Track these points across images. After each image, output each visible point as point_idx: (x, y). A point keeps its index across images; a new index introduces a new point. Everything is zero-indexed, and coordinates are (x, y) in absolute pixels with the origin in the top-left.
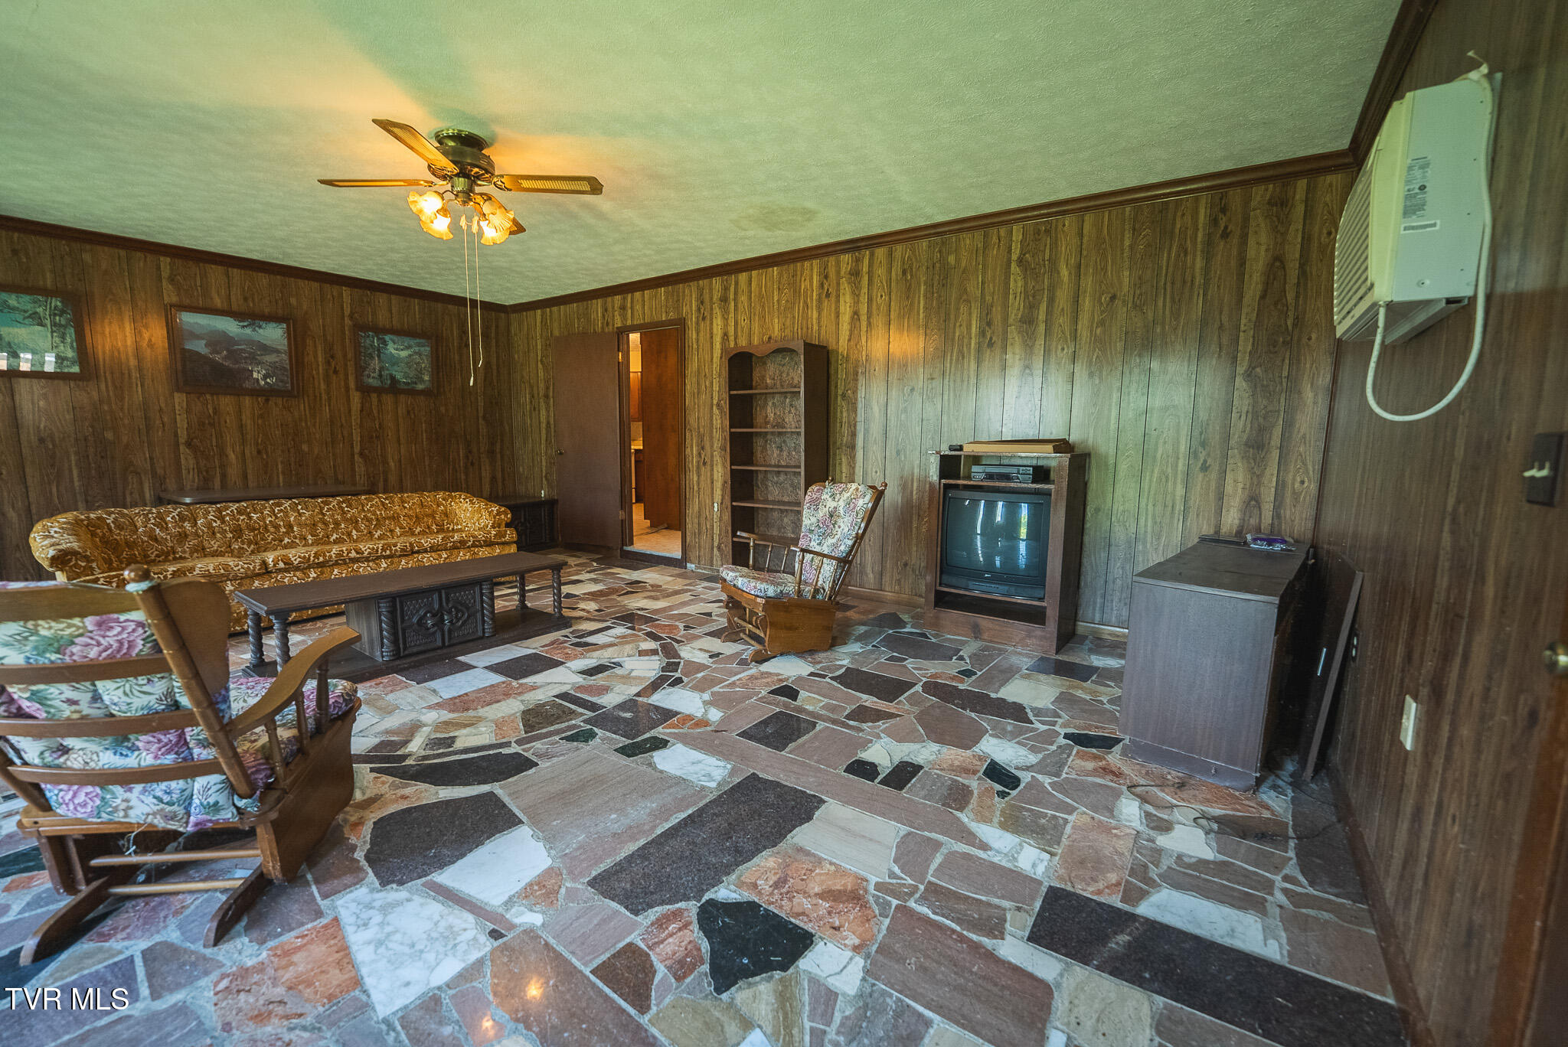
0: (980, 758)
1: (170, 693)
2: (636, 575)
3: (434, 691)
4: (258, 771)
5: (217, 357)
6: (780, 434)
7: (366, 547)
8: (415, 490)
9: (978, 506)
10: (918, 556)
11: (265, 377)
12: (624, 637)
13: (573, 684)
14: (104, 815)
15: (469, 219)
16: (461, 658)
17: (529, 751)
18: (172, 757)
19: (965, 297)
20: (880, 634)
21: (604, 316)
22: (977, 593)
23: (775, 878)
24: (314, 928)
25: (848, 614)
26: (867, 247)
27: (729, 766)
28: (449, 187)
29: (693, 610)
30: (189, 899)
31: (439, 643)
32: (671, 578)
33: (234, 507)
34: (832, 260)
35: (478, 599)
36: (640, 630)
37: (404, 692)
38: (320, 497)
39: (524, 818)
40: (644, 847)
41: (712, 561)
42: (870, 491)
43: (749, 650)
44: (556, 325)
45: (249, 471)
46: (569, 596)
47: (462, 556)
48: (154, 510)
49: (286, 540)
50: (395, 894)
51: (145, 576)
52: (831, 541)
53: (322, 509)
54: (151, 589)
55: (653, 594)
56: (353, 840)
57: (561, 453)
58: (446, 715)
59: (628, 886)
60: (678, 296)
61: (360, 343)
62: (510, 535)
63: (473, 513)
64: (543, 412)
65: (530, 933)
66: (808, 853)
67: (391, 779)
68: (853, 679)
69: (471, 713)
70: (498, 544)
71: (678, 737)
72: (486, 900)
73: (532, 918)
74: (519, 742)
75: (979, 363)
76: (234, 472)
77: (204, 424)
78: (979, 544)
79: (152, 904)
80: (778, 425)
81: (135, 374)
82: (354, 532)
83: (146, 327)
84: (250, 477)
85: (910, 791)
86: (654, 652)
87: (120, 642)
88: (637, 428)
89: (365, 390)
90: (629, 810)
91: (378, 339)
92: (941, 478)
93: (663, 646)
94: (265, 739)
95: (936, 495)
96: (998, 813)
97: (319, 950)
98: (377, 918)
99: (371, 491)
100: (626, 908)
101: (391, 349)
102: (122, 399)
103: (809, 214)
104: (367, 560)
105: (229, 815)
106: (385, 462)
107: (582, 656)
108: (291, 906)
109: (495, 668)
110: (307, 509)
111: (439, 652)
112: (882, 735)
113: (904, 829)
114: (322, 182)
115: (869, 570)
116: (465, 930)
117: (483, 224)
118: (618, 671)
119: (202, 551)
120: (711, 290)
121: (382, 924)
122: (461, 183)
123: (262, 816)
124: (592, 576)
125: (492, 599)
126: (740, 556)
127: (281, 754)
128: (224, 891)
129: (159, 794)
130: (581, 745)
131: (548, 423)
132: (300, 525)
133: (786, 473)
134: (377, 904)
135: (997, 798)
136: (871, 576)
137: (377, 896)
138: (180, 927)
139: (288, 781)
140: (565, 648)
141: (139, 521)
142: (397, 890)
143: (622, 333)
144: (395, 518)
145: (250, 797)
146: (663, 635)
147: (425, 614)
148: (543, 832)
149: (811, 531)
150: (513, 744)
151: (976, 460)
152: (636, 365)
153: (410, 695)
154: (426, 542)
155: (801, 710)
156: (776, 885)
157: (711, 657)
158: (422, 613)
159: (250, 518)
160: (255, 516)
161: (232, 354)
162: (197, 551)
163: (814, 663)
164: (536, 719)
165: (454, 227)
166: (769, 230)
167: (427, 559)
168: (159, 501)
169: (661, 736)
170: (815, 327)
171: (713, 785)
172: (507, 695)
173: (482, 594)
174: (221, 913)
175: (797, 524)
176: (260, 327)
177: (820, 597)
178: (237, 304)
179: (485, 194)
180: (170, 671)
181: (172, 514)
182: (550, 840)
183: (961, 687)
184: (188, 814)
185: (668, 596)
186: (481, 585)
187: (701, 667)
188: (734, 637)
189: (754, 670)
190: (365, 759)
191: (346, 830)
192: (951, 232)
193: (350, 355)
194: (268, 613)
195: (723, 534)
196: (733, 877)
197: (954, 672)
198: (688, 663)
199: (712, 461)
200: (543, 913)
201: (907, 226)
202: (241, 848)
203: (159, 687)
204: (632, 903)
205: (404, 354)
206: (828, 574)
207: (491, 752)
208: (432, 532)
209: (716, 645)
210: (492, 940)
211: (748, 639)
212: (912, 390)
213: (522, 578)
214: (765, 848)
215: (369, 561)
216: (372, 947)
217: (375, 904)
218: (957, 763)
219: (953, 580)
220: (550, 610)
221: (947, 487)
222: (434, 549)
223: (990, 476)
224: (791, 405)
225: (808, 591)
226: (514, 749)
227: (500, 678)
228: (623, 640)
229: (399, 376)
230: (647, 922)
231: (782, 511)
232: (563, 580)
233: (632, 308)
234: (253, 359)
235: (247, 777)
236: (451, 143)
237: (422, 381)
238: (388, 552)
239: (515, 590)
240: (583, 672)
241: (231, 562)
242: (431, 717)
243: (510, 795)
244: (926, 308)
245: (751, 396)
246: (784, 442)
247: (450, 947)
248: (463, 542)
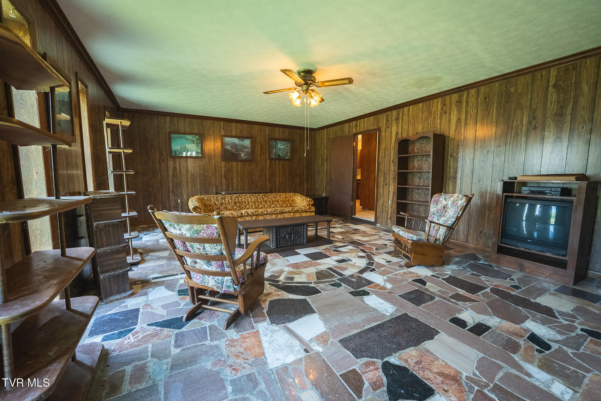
0: (525, 330)
1: (221, 250)
2: (356, 227)
3: (288, 260)
4: (240, 278)
5: (233, 151)
6: (420, 172)
7: (269, 210)
8: (283, 192)
9: (525, 206)
10: (488, 229)
11: (244, 156)
12: (352, 250)
13: (333, 265)
14: (203, 283)
15: (307, 99)
16: (296, 250)
17: (319, 286)
18: (220, 269)
19: (520, 106)
20: (466, 262)
21: (349, 129)
22: (522, 249)
23: (416, 360)
24: (252, 332)
25: (450, 251)
26: (465, 90)
27: (395, 308)
28: (301, 89)
29: (379, 242)
30: (220, 313)
31: (290, 244)
32: (370, 229)
33: (235, 195)
34: (448, 97)
35: (302, 230)
36: (358, 248)
37: (279, 259)
38: (257, 193)
39: (316, 311)
40: (360, 333)
41: (387, 224)
42: (465, 197)
43: (403, 262)
44: (331, 134)
45: (239, 185)
46: (332, 232)
47: (297, 215)
48: (216, 196)
49: (248, 207)
50: (275, 327)
51: (218, 214)
52: (443, 219)
53: (257, 197)
54: (220, 218)
55: (363, 234)
56: (263, 306)
57: (331, 180)
58: (291, 269)
59: (354, 346)
60: (378, 119)
61: (270, 144)
62: (313, 209)
63: (301, 200)
64: (325, 165)
65: (318, 353)
66: (431, 353)
67: (274, 288)
68: (452, 280)
69: (299, 270)
70: (309, 212)
71: (373, 292)
72: (303, 337)
73: (318, 348)
74: (315, 283)
75: (527, 137)
76: (235, 185)
77: (228, 170)
78: (524, 225)
79: (211, 312)
80: (419, 169)
81: (213, 156)
82: (266, 205)
83: (216, 142)
84: (239, 187)
85: (484, 337)
86: (364, 257)
87: (211, 233)
88: (359, 171)
89: (271, 159)
90: (354, 317)
91: (276, 142)
92: (504, 192)
93: (367, 255)
94: (242, 268)
95: (501, 200)
96: (537, 360)
97: (253, 340)
98: (270, 334)
99: (271, 192)
100: (353, 354)
101: (279, 145)
102: (210, 164)
103: (438, 79)
104: (269, 214)
105: (232, 290)
106: (275, 183)
107: (337, 255)
108: (245, 322)
109: (307, 255)
110: (253, 197)
111: (289, 247)
112: (469, 308)
113: (481, 355)
114: (264, 93)
115: (461, 233)
116: (296, 346)
117: (311, 100)
118: (350, 262)
119: (226, 209)
120: (392, 115)
121: (271, 337)
122: (305, 87)
123: (240, 292)
124: (340, 226)
125: (307, 231)
126: (400, 222)
127: (247, 273)
128: (229, 313)
129: (216, 280)
130: (336, 288)
131: (327, 169)
132: (251, 202)
133: (422, 189)
134: (270, 329)
135: (536, 353)
136: (462, 236)
137: (270, 326)
138: (218, 321)
139: (248, 282)
140: (331, 251)
141: (212, 199)
142: (275, 326)
143: (356, 135)
144: (277, 201)
145: (238, 285)
146: (367, 251)
147: (286, 234)
148: (323, 317)
149: (434, 214)
150: (313, 283)
151: (524, 184)
152: (360, 147)
153: (280, 260)
154: (287, 209)
155: (427, 290)
156: (417, 363)
157: (387, 262)
158: (285, 233)
159: (239, 199)
160: (240, 199)
161: (237, 150)
162: (225, 208)
163: (434, 271)
164: (321, 275)
165: (302, 103)
166: (419, 88)
167: (287, 215)
168: (217, 193)
169: (367, 290)
170: (439, 127)
171: (388, 314)
172: (311, 265)
173: (304, 229)
174: (228, 320)
175: (427, 211)
176: (244, 141)
177: (438, 243)
178: (238, 135)
179: (312, 90)
180: (222, 243)
181: (220, 197)
182: (326, 321)
183: (512, 293)
184: (222, 287)
185: (369, 236)
186: (304, 226)
187: (383, 266)
188: (397, 255)
189: (405, 270)
190: (268, 280)
191: (261, 302)
192: (512, 77)
193: (267, 148)
194: (243, 229)
195: (393, 213)
196: (397, 354)
197: (508, 286)
198: (377, 263)
199: (389, 183)
200: (323, 348)
201: (487, 78)
202: (233, 301)
203: (219, 247)
204: (355, 354)
205: (282, 147)
206: (442, 233)
207: (305, 285)
208: (288, 207)
209: (389, 258)
210: (305, 353)
211: (403, 257)
212: (488, 152)
213: (317, 224)
214: (411, 346)
215: (270, 215)
216: (268, 343)
217: (269, 329)
218: (511, 330)
219: (509, 242)
220: (326, 237)
221: (506, 197)
222: (289, 212)
223: (533, 192)
224: (426, 160)
225: (432, 240)
226: (313, 285)
227: (309, 259)
228: (351, 251)
229: (281, 154)
230: (361, 363)
231: (419, 205)
232: (331, 226)
233: (360, 125)
234: (241, 151)
235: (237, 279)
236: (303, 74)
237: (287, 155)
238: (275, 212)
239: (314, 228)
240: (337, 261)
241: (233, 212)
242: (287, 269)
243: (311, 301)
244: (497, 114)
245: (407, 157)
246: (422, 176)
247: (291, 351)
248: (298, 210)
